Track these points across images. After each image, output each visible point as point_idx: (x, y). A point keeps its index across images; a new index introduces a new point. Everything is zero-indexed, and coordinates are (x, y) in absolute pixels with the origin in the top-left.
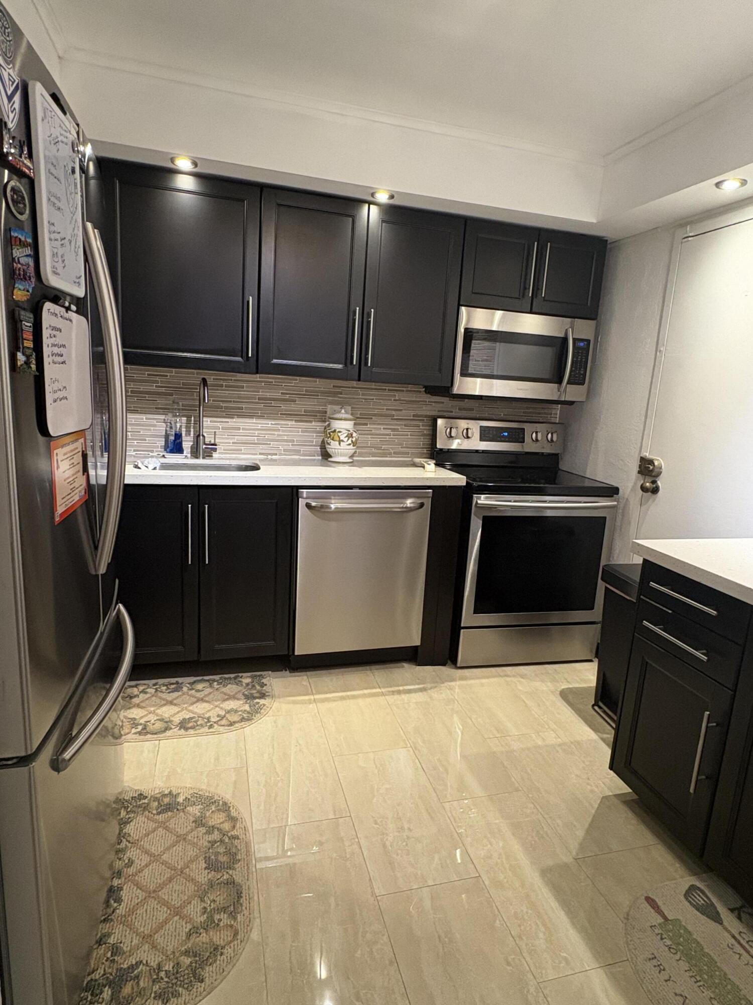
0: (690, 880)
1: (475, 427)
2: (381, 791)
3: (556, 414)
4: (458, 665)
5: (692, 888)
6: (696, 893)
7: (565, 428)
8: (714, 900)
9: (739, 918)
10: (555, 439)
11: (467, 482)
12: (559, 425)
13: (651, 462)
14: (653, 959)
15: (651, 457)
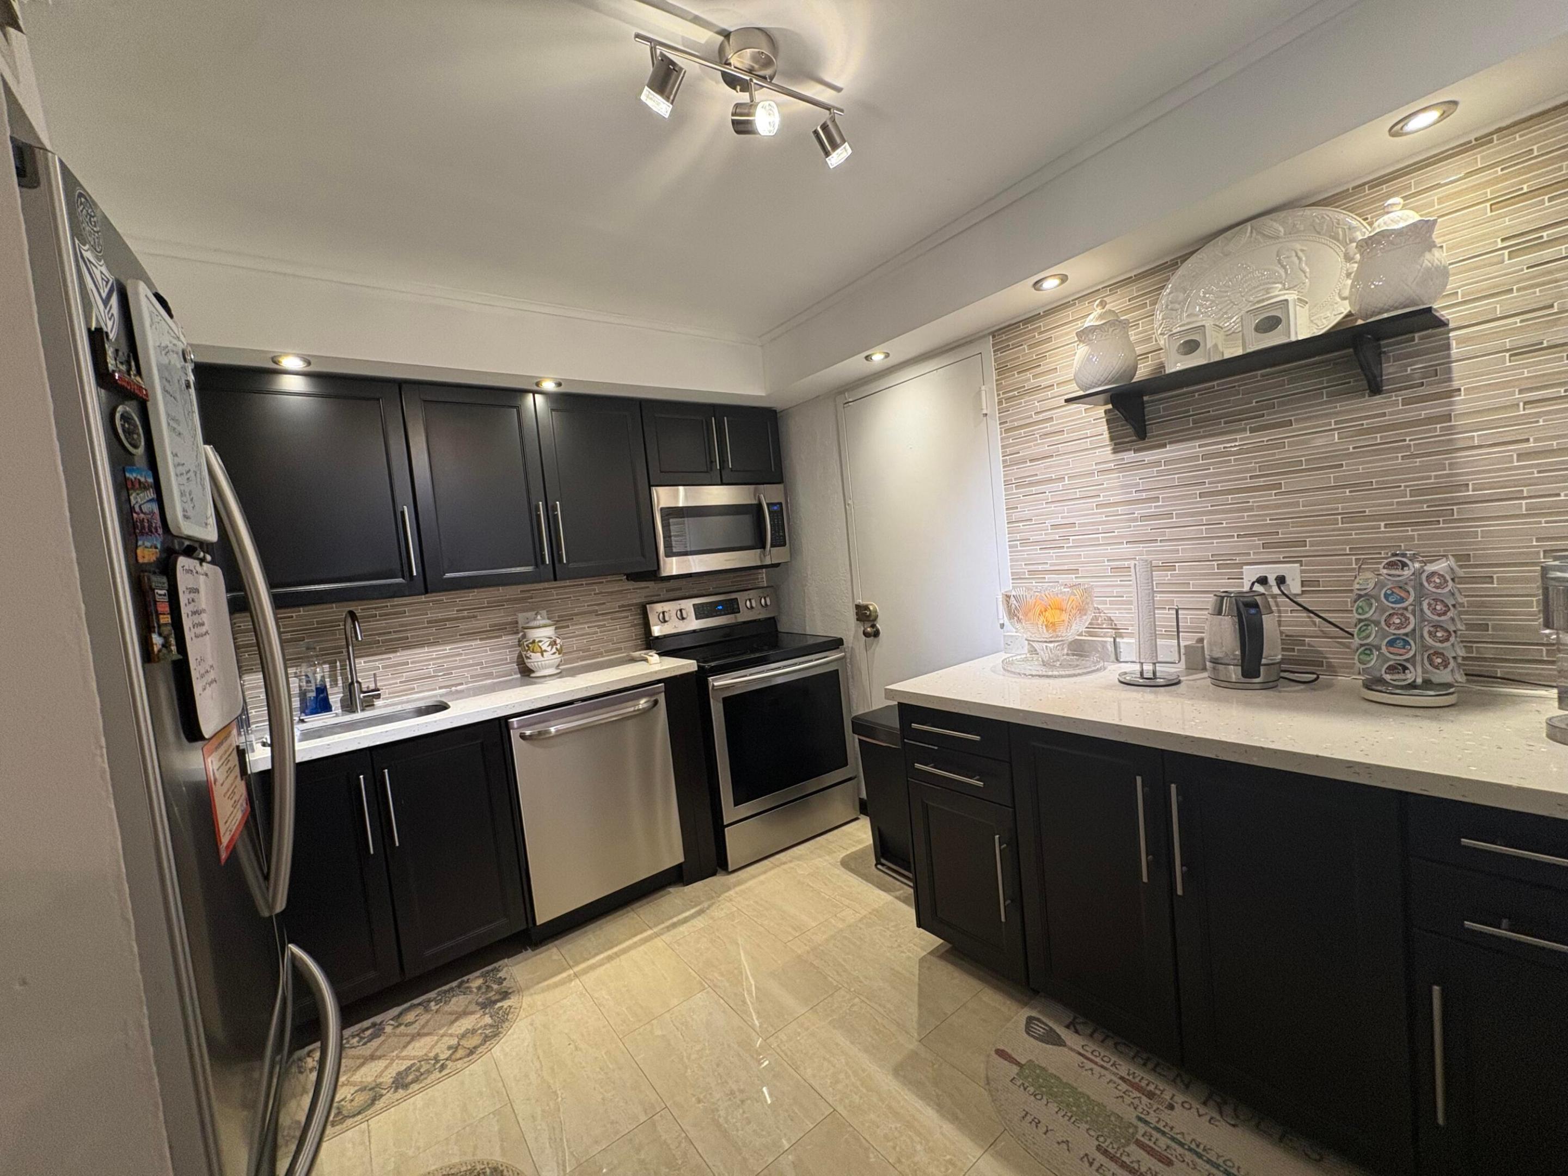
0: (1026, 1013)
1: (688, 605)
2: (693, 1057)
3: (763, 578)
4: (730, 870)
5: (1030, 1020)
6: (1034, 1024)
7: (774, 590)
8: (1051, 1024)
9: (1077, 1032)
10: (768, 603)
11: (699, 666)
12: (768, 589)
13: (866, 608)
14: (1026, 1115)
15: (865, 603)
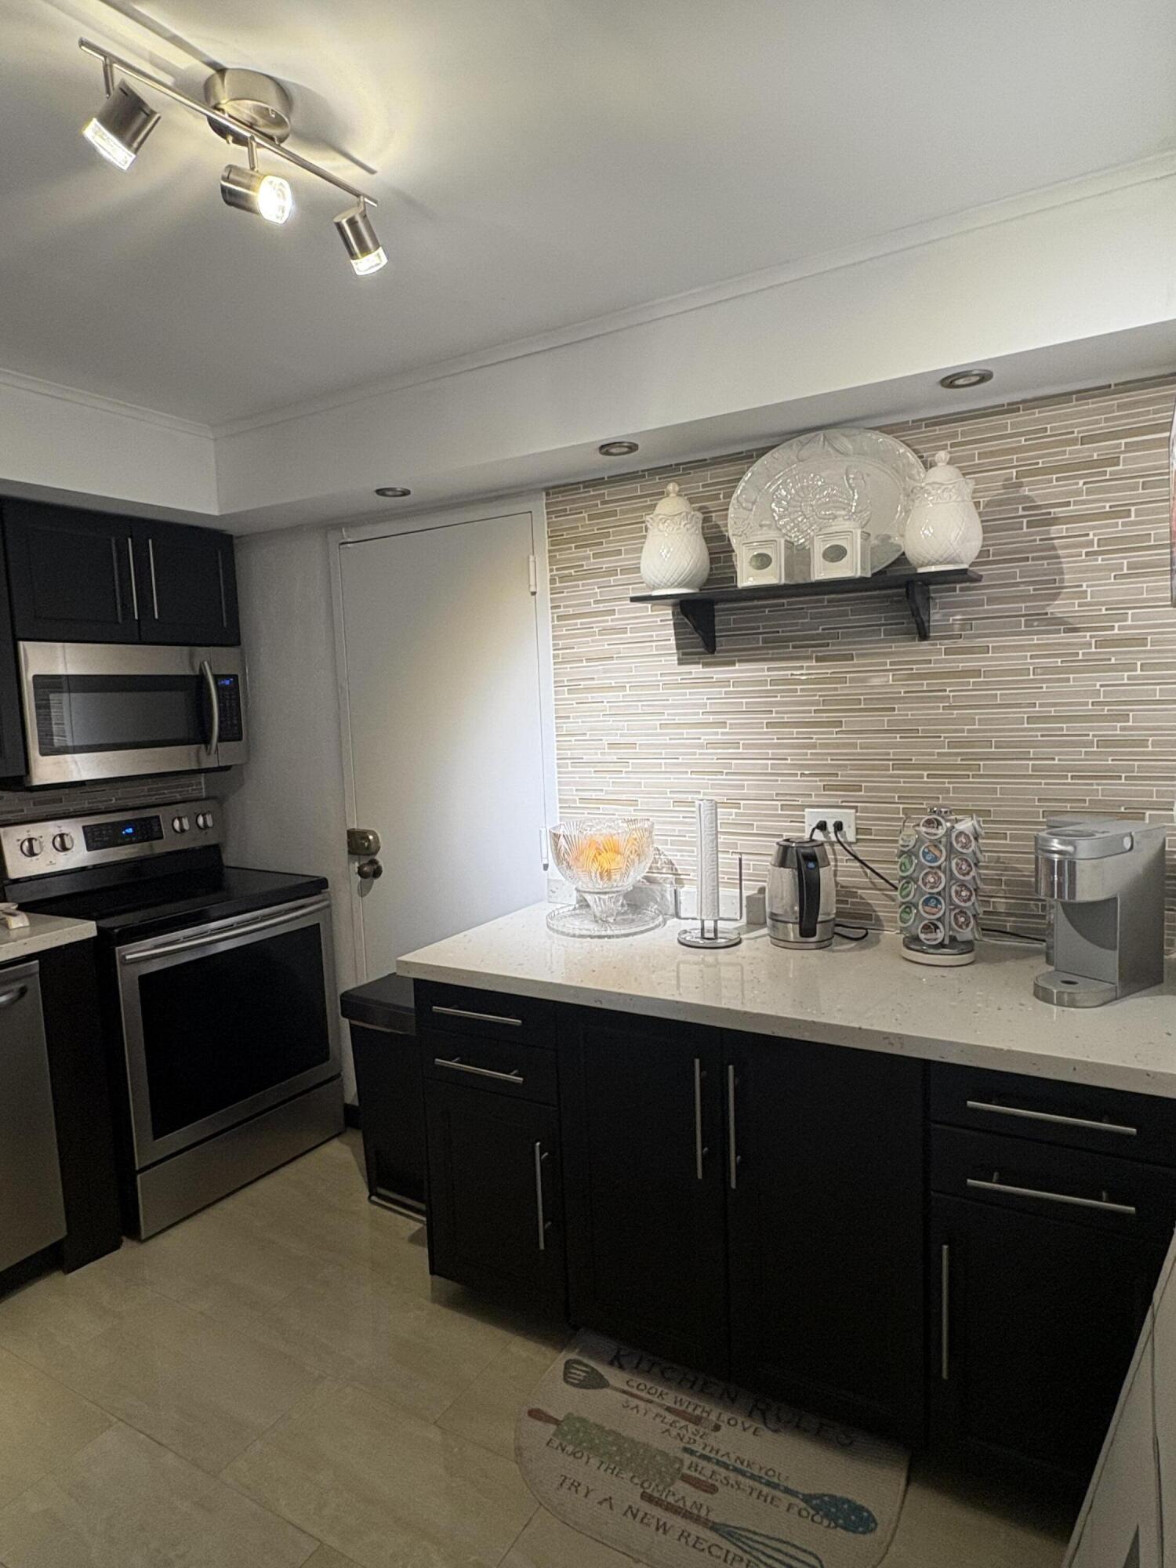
0: (564, 1357)
1: (74, 830)
3: (200, 783)
4: (143, 1236)
5: (568, 1364)
6: (573, 1367)
7: (219, 804)
8: (592, 1364)
9: (621, 1367)
10: (210, 823)
11: (99, 928)
13: (364, 835)
14: (564, 1481)
15: (363, 827)
